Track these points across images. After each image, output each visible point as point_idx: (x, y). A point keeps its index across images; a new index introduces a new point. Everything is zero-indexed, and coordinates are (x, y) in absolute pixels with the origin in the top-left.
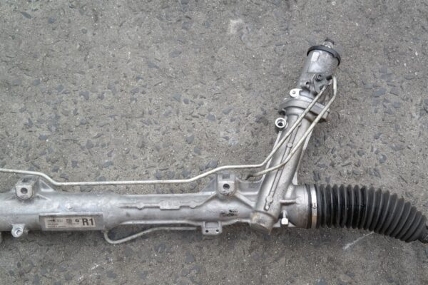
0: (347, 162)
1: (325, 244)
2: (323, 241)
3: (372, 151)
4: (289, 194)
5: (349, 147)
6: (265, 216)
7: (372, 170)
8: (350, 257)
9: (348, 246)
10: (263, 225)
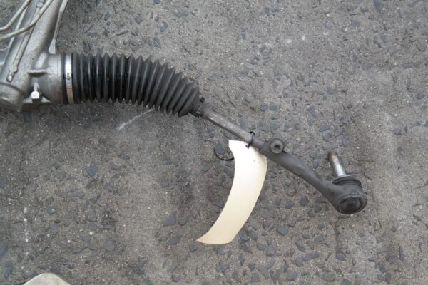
0: (122, 30)
1: (96, 124)
2: (94, 121)
3: (152, 17)
4: (40, 63)
5: (125, 13)
6: (9, 88)
7: (151, 40)
8: (124, 138)
9: (122, 126)
10: (6, 99)
